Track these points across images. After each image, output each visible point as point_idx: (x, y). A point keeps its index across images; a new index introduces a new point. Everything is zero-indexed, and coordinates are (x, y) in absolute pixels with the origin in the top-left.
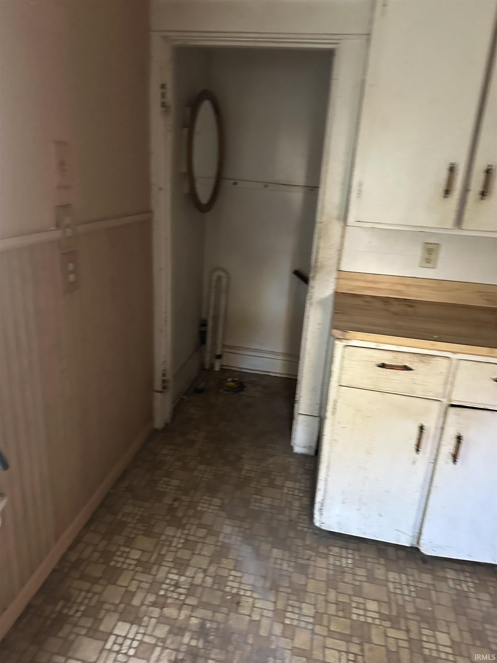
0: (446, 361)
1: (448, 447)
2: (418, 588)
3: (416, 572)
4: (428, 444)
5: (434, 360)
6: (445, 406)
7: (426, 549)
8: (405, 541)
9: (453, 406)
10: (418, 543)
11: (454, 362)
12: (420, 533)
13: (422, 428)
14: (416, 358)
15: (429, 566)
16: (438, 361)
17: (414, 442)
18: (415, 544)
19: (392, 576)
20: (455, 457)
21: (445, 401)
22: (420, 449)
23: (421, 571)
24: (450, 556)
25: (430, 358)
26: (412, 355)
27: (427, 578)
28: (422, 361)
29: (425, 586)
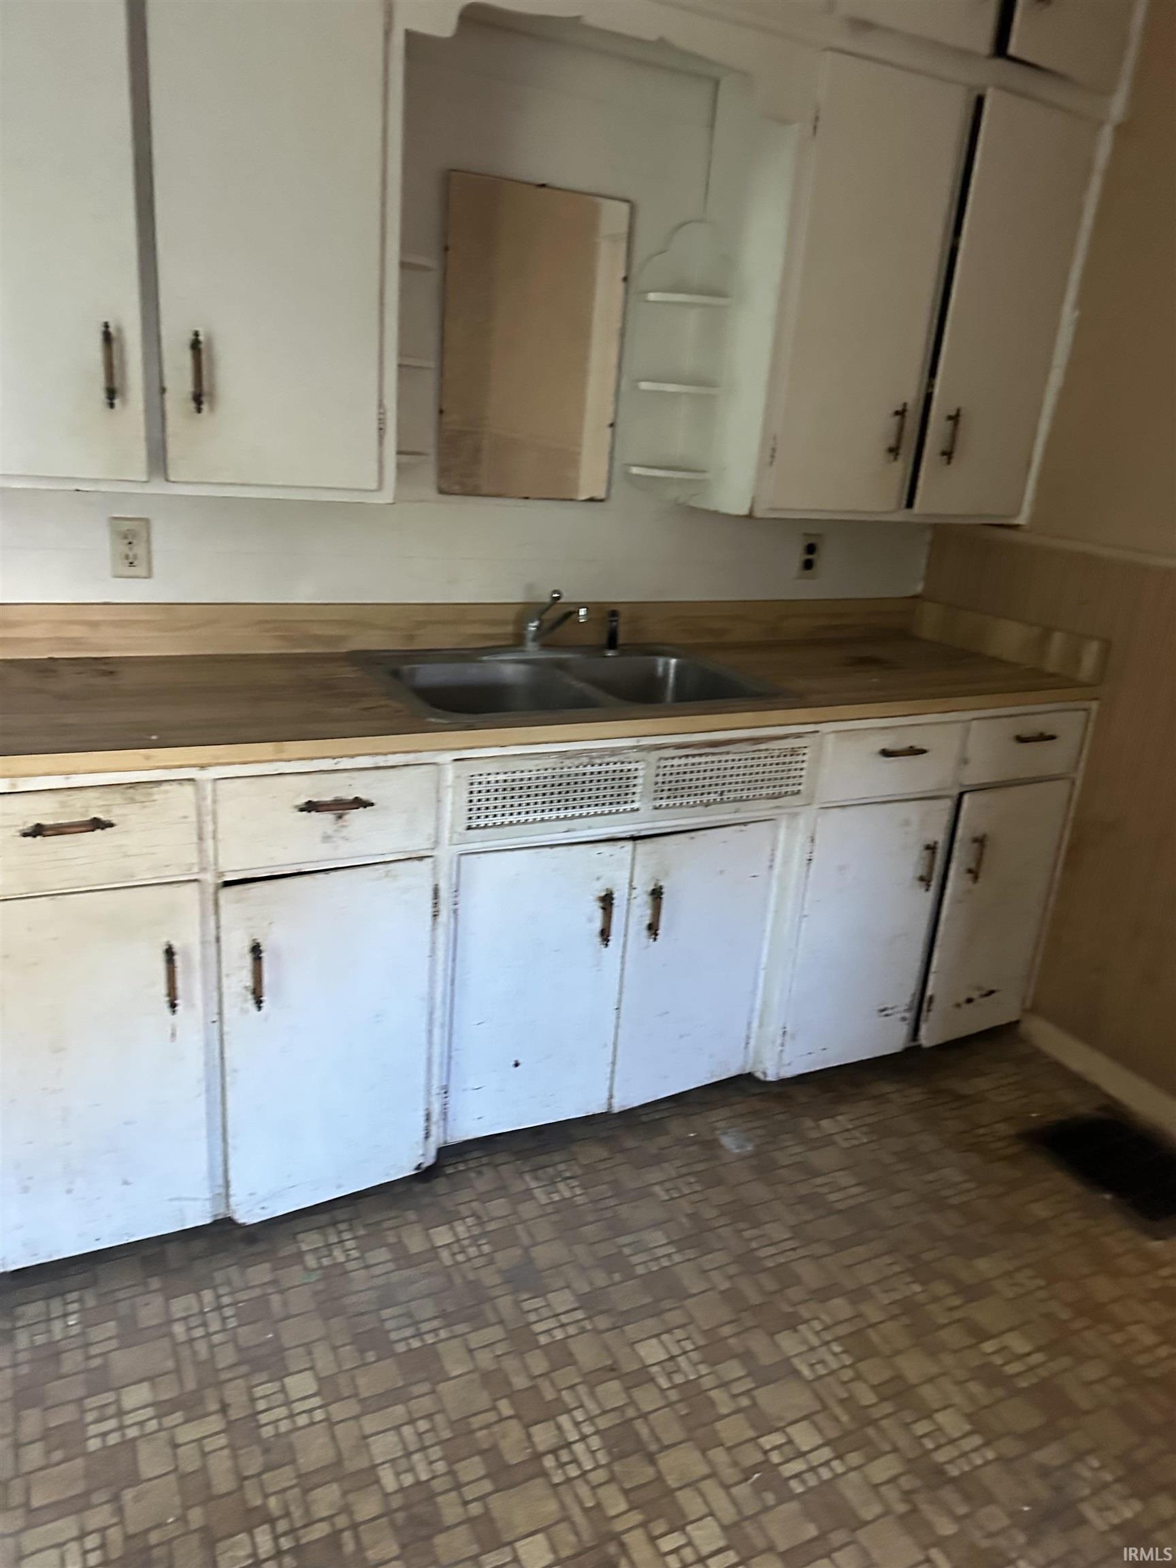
0: (188, 789)
1: (239, 977)
2: (240, 1305)
3: (234, 1272)
4: (192, 985)
5: (158, 793)
6: (211, 889)
7: (248, 1214)
8: (198, 1216)
9: (228, 884)
10: (228, 1206)
11: (209, 787)
12: (227, 1184)
13: (170, 953)
14: (116, 797)
15: (261, 1247)
16: (166, 792)
17: (162, 988)
18: (221, 1212)
19: (182, 1305)
20: (258, 996)
21: (210, 878)
22: (177, 1002)
23: (243, 1264)
24: (298, 1205)
25: (150, 790)
26: (106, 790)
27: (260, 1273)
28: (132, 801)
29: (256, 1292)
